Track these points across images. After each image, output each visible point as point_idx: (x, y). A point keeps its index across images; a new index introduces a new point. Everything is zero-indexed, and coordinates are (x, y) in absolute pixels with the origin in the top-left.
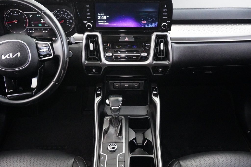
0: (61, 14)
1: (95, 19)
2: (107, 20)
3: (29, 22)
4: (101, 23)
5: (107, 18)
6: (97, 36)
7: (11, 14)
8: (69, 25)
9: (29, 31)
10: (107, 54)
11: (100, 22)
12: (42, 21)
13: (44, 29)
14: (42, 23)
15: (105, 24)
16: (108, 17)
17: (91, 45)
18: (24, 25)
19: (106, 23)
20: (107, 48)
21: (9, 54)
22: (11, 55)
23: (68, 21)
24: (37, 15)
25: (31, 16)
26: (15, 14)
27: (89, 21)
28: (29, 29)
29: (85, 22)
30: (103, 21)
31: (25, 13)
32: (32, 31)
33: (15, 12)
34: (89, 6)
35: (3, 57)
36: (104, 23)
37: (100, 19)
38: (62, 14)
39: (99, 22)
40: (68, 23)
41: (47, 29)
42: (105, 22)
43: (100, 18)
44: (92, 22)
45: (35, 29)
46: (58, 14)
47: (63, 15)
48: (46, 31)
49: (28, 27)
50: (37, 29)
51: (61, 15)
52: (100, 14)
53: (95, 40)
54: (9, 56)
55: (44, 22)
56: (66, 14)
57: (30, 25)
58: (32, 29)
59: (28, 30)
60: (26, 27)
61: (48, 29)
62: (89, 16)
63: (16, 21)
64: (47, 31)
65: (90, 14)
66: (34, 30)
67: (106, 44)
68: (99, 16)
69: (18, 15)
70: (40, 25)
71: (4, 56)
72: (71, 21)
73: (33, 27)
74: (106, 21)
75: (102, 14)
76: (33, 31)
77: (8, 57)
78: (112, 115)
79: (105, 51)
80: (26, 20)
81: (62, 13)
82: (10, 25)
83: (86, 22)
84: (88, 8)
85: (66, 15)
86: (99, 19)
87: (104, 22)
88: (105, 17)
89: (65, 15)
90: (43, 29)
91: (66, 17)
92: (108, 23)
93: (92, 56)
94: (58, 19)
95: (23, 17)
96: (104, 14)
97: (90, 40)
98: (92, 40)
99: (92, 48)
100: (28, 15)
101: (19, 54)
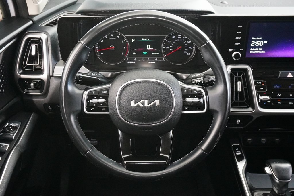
0: (177, 37)
1: (246, 45)
2: (264, 47)
3: (131, 49)
4: (253, 51)
5: (264, 44)
6: (246, 70)
7: (106, 37)
8: (188, 54)
9: (129, 61)
10: (262, 98)
11: (252, 51)
12: (149, 48)
13: (150, 59)
14: (148, 50)
15: (260, 53)
16: (266, 42)
17: (239, 84)
18: (123, 54)
19: (261, 52)
20: (261, 89)
21: (142, 101)
22: (146, 102)
23: (186, 48)
24: (143, 39)
25: (133, 40)
26: (111, 37)
27: (237, 48)
28: (129, 59)
29: (230, 50)
30: (257, 49)
31: (126, 37)
33: (112, 35)
34: (241, 26)
35: (133, 104)
36: (259, 52)
37: (254, 45)
38: (179, 38)
39: (251, 49)
40: (186, 51)
41: (154, 59)
42: (260, 51)
43: (254, 44)
44: (242, 50)
45: (137, 59)
46: (174, 37)
47: (179, 39)
48: (153, 61)
49: (128, 56)
50: (141, 59)
51: (177, 40)
52: (255, 39)
53: (243, 76)
54: (143, 103)
55: (151, 49)
56: (185, 37)
57: (131, 54)
58: (134, 59)
59: (127, 60)
60: (124, 56)
61: (156, 59)
62: (238, 41)
63: (112, 48)
64: (154, 61)
65: (240, 38)
66: (135, 60)
67: (259, 82)
68: (252, 42)
69: (115, 39)
70: (145, 53)
71: (135, 101)
72: (190, 48)
73: (134, 55)
74: (261, 49)
75: (257, 39)
76: (134, 61)
77: (141, 105)
78: (272, 189)
79: (260, 93)
80: (127, 46)
81: (179, 37)
82: (102, 53)
83: (233, 49)
84: (239, 29)
85: (184, 39)
86: (252, 45)
87: (258, 50)
88: (260, 44)
89: (182, 39)
90: (148, 59)
91: (184, 43)
92: (264, 52)
93: (238, 100)
94: (172, 44)
95: (122, 42)
96: (261, 38)
97: (235, 76)
98: (238, 76)
99: (240, 89)
100: (130, 39)
101: (158, 102)
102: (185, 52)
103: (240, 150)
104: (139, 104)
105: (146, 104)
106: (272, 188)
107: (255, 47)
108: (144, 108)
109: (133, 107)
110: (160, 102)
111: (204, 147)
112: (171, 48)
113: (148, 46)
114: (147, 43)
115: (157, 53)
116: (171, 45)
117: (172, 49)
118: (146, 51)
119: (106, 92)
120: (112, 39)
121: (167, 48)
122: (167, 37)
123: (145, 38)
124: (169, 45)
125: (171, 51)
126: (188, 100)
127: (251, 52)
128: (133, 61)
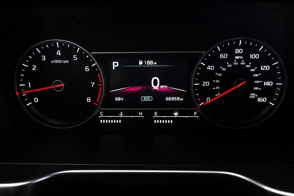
0: (232, 56)
3: (108, 88)
7: (44, 58)
8: (260, 100)
9: (105, 119)
12: (155, 84)
13: (160, 113)
14: (155, 90)
18: (89, 100)
23: (257, 85)
24: (141, 63)
25: (115, 65)
26: (58, 57)
31: (94, 55)
32: (113, 119)
33: (59, 53)
38: (237, 57)
40: (256, 92)
41: (171, 113)
45: (125, 113)
46: (222, 56)
47: (239, 61)
48: (167, 119)
50: (136, 113)
51: (231, 62)
55: (162, 87)
56: (255, 56)
58: (117, 113)
59: (101, 116)
60: (92, 107)
61: (176, 114)
64: (170, 119)
66: (121, 115)
69: (67, 61)
70: (147, 99)
72: (268, 84)
76: (119, 119)
80: (98, 82)
81: (239, 55)
82: (36, 100)
85: (254, 61)
89: (247, 60)
90: (155, 113)
91: (251, 70)
94: (220, 75)
95: (87, 69)
100: (105, 62)
102: (253, 96)
112: (216, 84)
113: (155, 81)
114: (150, 72)
115: (179, 99)
116: (217, 78)
117: (218, 88)
118: (150, 92)
120: (59, 61)
121: (206, 84)
122: (207, 56)
123: (145, 58)
124: (210, 76)
125: (217, 91)
128: (116, 119)
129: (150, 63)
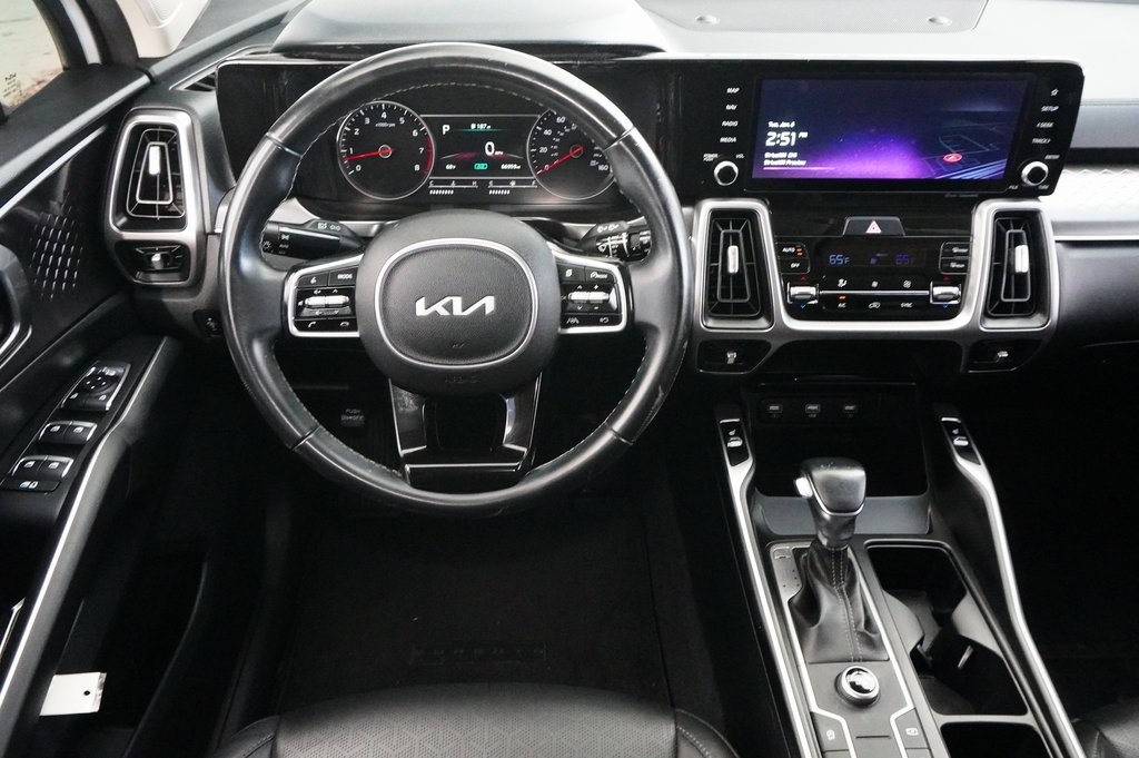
1: (751, 144)
2: (801, 148)
3: (439, 154)
4: (775, 162)
5: (799, 140)
6: (751, 215)
7: (368, 121)
8: (601, 168)
9: (436, 189)
10: (795, 290)
11: (770, 159)
12: (490, 150)
13: (496, 182)
14: (490, 157)
15: (791, 166)
16: (804, 135)
17: (733, 251)
18: (417, 168)
19: (794, 163)
20: (793, 265)
21: (447, 299)
22: (457, 302)
23: (597, 152)
24: (473, 126)
25: (446, 128)
26: (383, 120)
27: (727, 152)
28: (436, 182)
29: (709, 157)
30: (783, 155)
31: (423, 118)
32: (445, 189)
33: (384, 115)
34: (737, 90)
35: (421, 309)
36: (789, 162)
37: (773, 144)
39: (767, 155)
40: (597, 159)
41: (508, 182)
42: (792, 159)
43: (775, 140)
44: (740, 156)
45: (458, 182)
48: (504, 189)
49: (433, 174)
50: (470, 182)
52: (775, 125)
53: (745, 232)
54: (449, 307)
55: (497, 153)
57: (440, 169)
58: (449, 182)
59: (431, 186)
60: (421, 175)
61: (513, 184)
62: (729, 132)
63: (385, 151)
64: (507, 189)
65: (735, 124)
66: (453, 185)
67: (788, 247)
68: (769, 134)
69: (394, 125)
70: (481, 166)
71: (426, 302)
73: (451, 172)
74: (795, 155)
75: (784, 125)
76: (451, 189)
77: (444, 312)
79: (789, 278)
80: (428, 147)
82: (358, 168)
83: (716, 155)
84: (732, 99)
86: (769, 143)
87: (787, 158)
90: (491, 182)
92: (803, 163)
93: (729, 298)
94: (558, 140)
95: (415, 133)
96: (793, 124)
97: (723, 232)
98: (731, 230)
99: (734, 266)
100: (435, 126)
101: (489, 304)
102: (593, 163)
103: (739, 434)
104: (439, 308)
105: (457, 311)
106: (814, 533)
107: (777, 149)
108: (454, 320)
109: (421, 317)
110: (498, 304)
111: (618, 425)
112: (554, 151)
113: (490, 147)
114: (485, 136)
115: (515, 167)
116: (555, 144)
117: (556, 154)
118: (484, 159)
119: (350, 276)
120: (384, 125)
121: (544, 150)
122: (542, 119)
123: (478, 121)
124: (547, 141)
125: (555, 158)
126: (576, 296)
127: (766, 162)
128: (448, 189)
129: (482, 127)
